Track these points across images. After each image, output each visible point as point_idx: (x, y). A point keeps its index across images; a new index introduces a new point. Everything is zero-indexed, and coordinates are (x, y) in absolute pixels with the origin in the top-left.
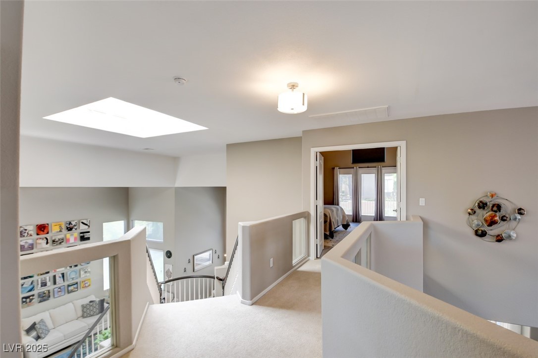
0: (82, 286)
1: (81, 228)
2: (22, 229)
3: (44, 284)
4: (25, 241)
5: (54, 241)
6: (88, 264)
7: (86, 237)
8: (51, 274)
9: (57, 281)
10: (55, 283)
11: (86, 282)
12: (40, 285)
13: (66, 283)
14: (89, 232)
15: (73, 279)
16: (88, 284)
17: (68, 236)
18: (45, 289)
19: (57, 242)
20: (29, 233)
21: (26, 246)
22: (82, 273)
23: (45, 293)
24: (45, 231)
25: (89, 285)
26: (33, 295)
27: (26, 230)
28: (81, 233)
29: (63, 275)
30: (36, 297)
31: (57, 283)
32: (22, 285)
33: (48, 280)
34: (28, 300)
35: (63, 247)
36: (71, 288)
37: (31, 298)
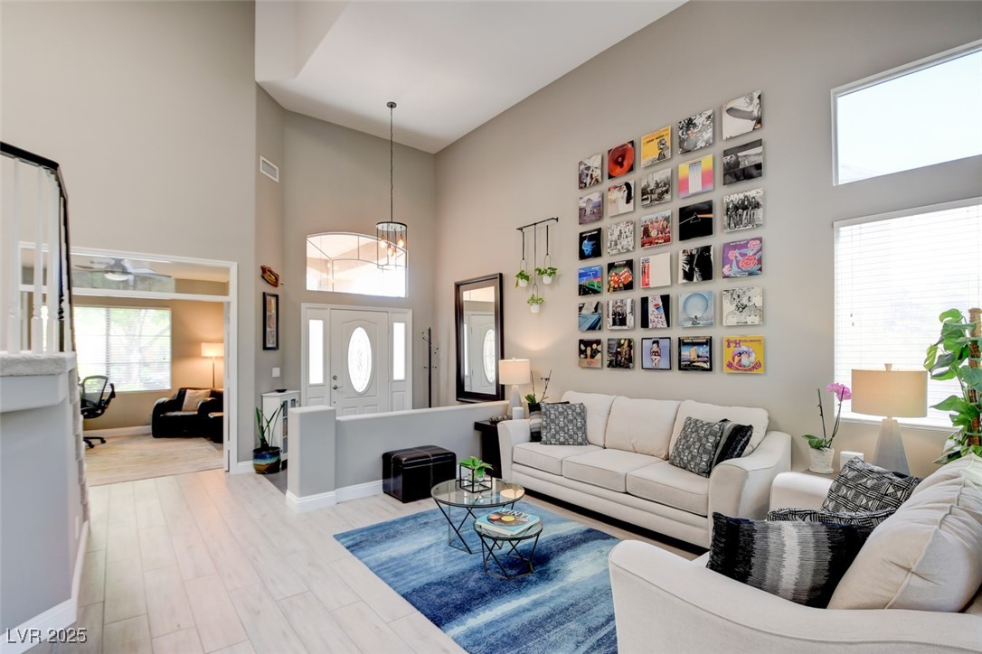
0: (728, 354)
1: (726, 135)
2: (582, 167)
3: (620, 320)
4: (586, 198)
5: (644, 192)
6: (751, 274)
7: (745, 163)
8: (637, 294)
9: (651, 317)
10: (645, 323)
11: (744, 348)
13: (676, 333)
14: (758, 143)
15: (695, 321)
16: (753, 358)
17: (684, 169)
18: (621, 334)
19: (652, 192)
20: (596, 174)
21: (589, 210)
22: (728, 307)
23: (620, 345)
24: (625, 163)
25: (757, 366)
26: (598, 342)
27: (588, 168)
28: (726, 153)
29: (665, 299)
30: (604, 349)
31: (650, 325)
32: (581, 309)
33: (628, 310)
34: (589, 352)
35: (669, 209)
36: (689, 353)
37: (594, 346)
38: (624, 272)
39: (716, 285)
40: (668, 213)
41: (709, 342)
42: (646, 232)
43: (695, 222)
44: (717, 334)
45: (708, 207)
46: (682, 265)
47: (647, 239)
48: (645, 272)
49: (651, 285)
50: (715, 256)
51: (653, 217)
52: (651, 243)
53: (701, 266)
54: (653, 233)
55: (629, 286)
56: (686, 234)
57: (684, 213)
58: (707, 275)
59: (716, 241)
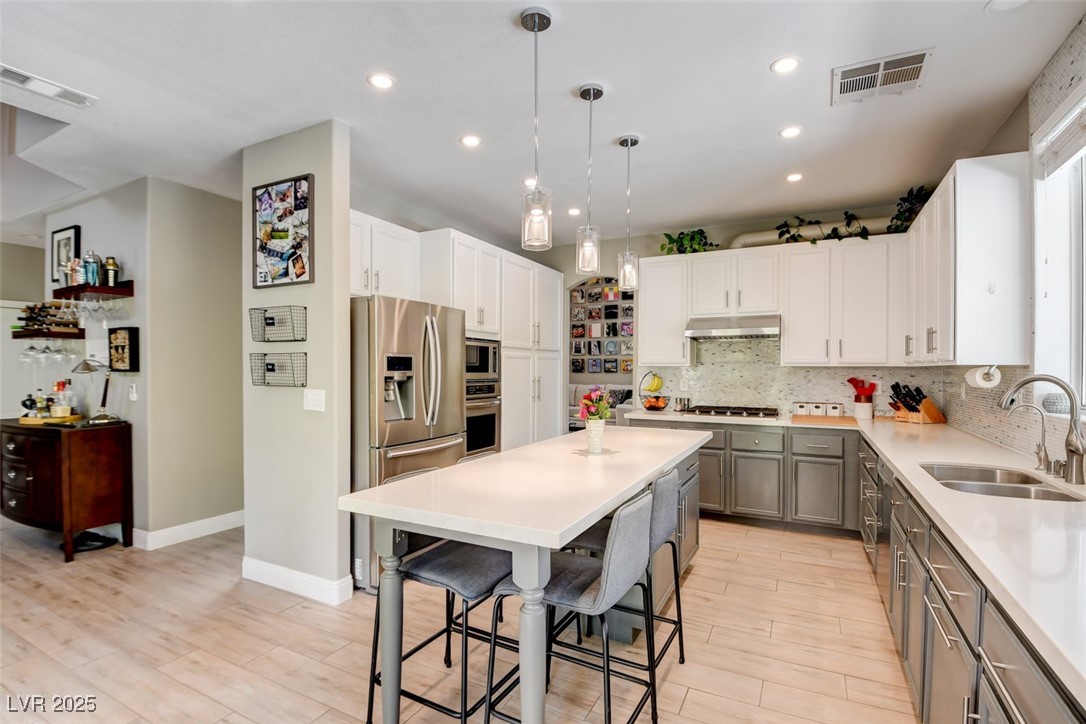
0: (623, 365)
3: (578, 350)
5: (590, 294)
6: (631, 336)
8: (586, 339)
9: (593, 350)
11: (628, 364)
12: (574, 350)
13: (603, 357)
15: (611, 352)
16: (631, 368)
17: (607, 290)
18: (579, 357)
19: (593, 296)
22: (623, 347)
23: (578, 362)
29: (599, 343)
31: (592, 354)
33: (582, 346)
35: (600, 305)
36: (608, 365)
38: (580, 330)
39: (619, 339)
40: (600, 307)
41: (616, 361)
42: (591, 313)
43: (611, 312)
44: (619, 357)
45: (616, 307)
46: (606, 330)
47: (591, 316)
48: (590, 330)
49: (593, 337)
50: (618, 327)
51: (593, 307)
52: (593, 318)
53: (613, 330)
54: (594, 314)
55: (583, 336)
56: (608, 316)
57: (607, 308)
58: (615, 334)
59: (619, 321)
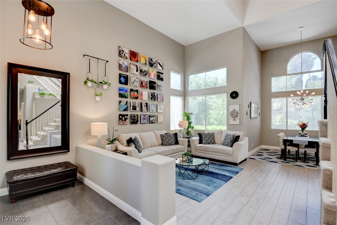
2: (120, 49)
3: (134, 108)
5: (141, 71)
7: (161, 77)
8: (139, 101)
9: (143, 109)
12: (131, 108)
13: (148, 113)
14: (162, 74)
17: (150, 71)
18: (134, 113)
19: (143, 72)
20: (126, 55)
21: (123, 66)
22: (158, 108)
23: (135, 117)
24: (136, 58)
26: (127, 115)
27: (123, 51)
28: (158, 72)
30: (128, 117)
31: (143, 111)
32: (120, 102)
34: (124, 118)
35: (146, 79)
36: (151, 119)
37: (126, 117)
38: (136, 94)
39: (156, 103)
40: (147, 81)
41: (155, 116)
43: (152, 86)
44: (156, 114)
45: (155, 83)
46: (150, 96)
48: (142, 95)
49: (143, 99)
51: (144, 80)
52: (143, 87)
54: (144, 84)
55: (137, 98)
56: (151, 88)
57: (150, 82)
